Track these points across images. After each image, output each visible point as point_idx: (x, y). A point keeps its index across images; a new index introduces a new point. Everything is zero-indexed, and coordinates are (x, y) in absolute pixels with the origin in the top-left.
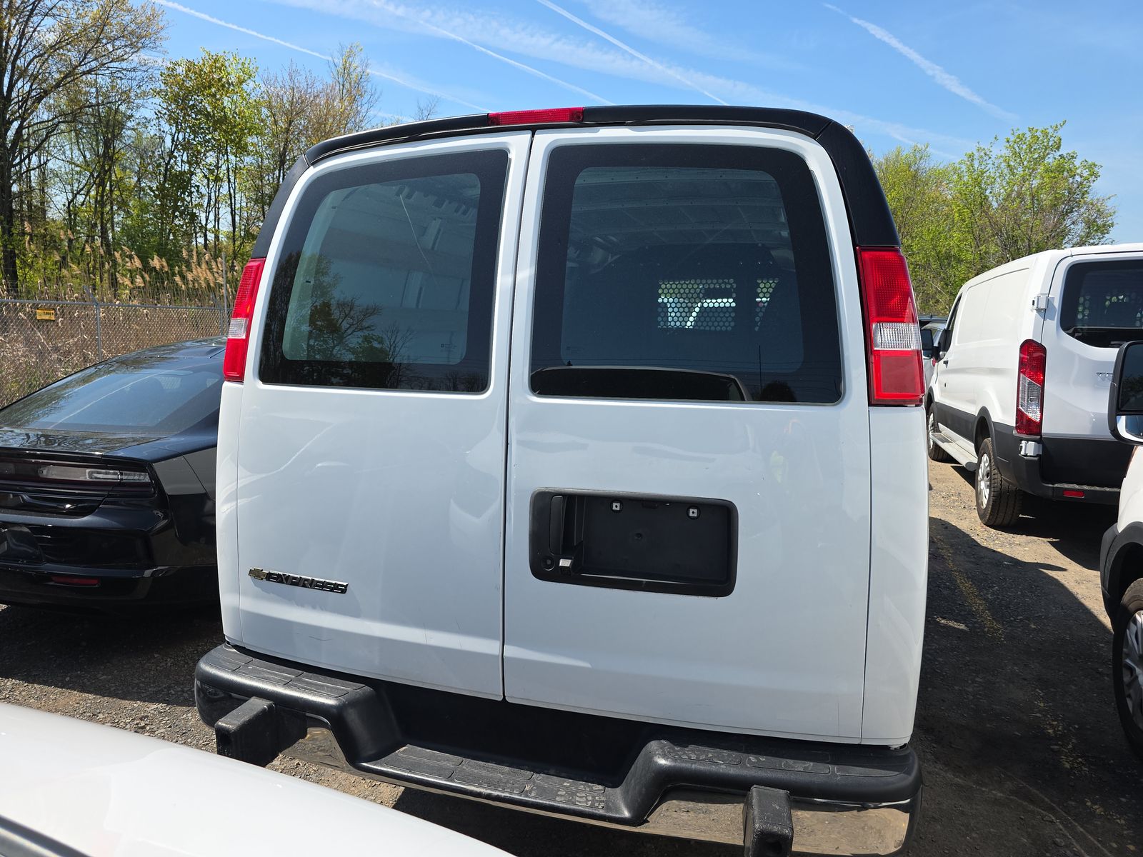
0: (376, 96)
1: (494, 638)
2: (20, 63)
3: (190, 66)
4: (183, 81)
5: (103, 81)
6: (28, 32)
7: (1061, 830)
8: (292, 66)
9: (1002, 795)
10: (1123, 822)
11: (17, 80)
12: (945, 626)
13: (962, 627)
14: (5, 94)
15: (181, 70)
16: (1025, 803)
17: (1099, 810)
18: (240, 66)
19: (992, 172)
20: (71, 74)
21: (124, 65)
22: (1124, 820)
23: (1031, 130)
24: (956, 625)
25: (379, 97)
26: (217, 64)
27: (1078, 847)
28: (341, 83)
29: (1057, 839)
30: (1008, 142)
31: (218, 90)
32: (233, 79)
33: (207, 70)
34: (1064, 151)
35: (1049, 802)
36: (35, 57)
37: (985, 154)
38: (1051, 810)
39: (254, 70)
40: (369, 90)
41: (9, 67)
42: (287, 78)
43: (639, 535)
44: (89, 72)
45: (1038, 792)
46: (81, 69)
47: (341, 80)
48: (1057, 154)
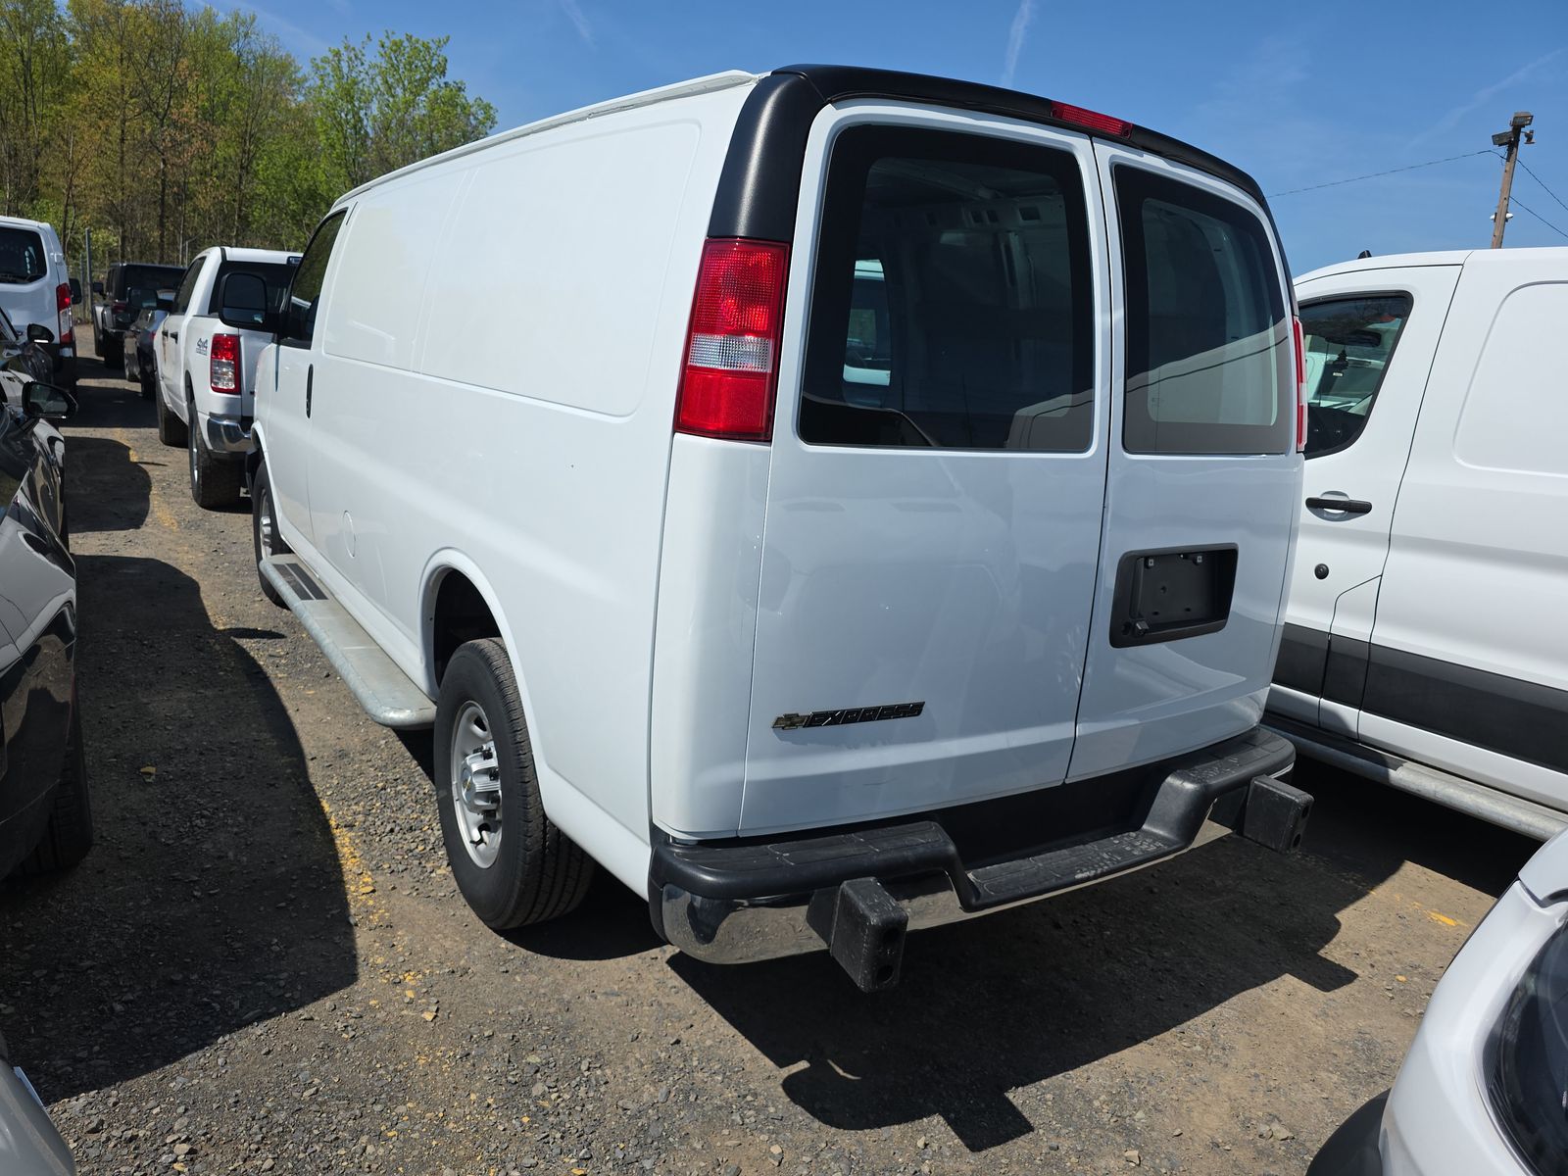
19: (366, 85)
23: (409, 38)
30: (383, 46)
34: (449, 78)
37: (356, 57)
43: (1164, 588)
48: (442, 81)
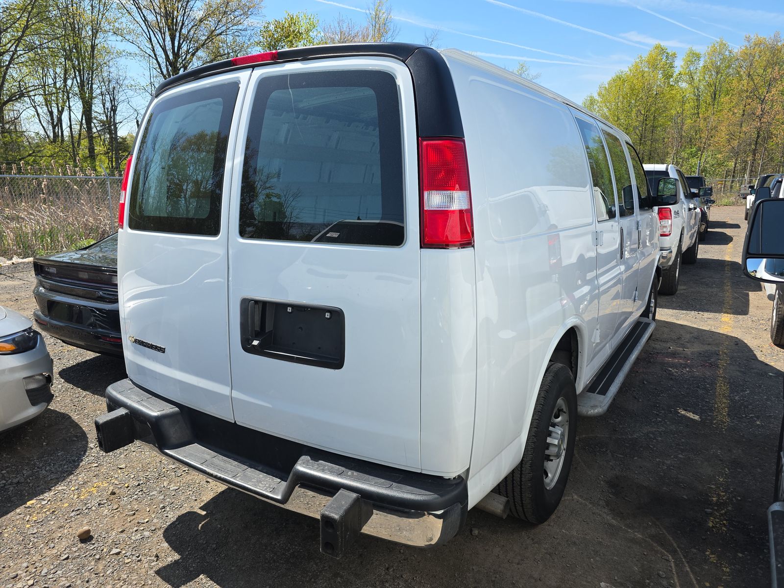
0: (397, 32)
1: (227, 385)
2: (184, 31)
3: (278, 24)
4: (273, 34)
5: (230, 39)
6: (188, 11)
7: (671, 567)
8: (340, 17)
9: (641, 536)
10: (728, 570)
11: (183, 42)
12: (684, 416)
13: (697, 417)
14: (176, 52)
15: (272, 27)
16: (655, 545)
17: (713, 558)
18: (308, 21)
20: (211, 36)
21: (240, 27)
22: (730, 569)
24: (691, 415)
25: (398, 32)
26: (293, 22)
27: (676, 581)
28: (374, 25)
29: (660, 572)
31: (294, 37)
32: (302, 30)
33: (287, 25)
35: (676, 547)
36: (193, 27)
38: (674, 552)
39: (317, 22)
40: (392, 28)
41: (178, 34)
42: (337, 25)
43: (301, 328)
44: (221, 34)
45: (671, 539)
46: (218, 32)
47: (374, 23)
